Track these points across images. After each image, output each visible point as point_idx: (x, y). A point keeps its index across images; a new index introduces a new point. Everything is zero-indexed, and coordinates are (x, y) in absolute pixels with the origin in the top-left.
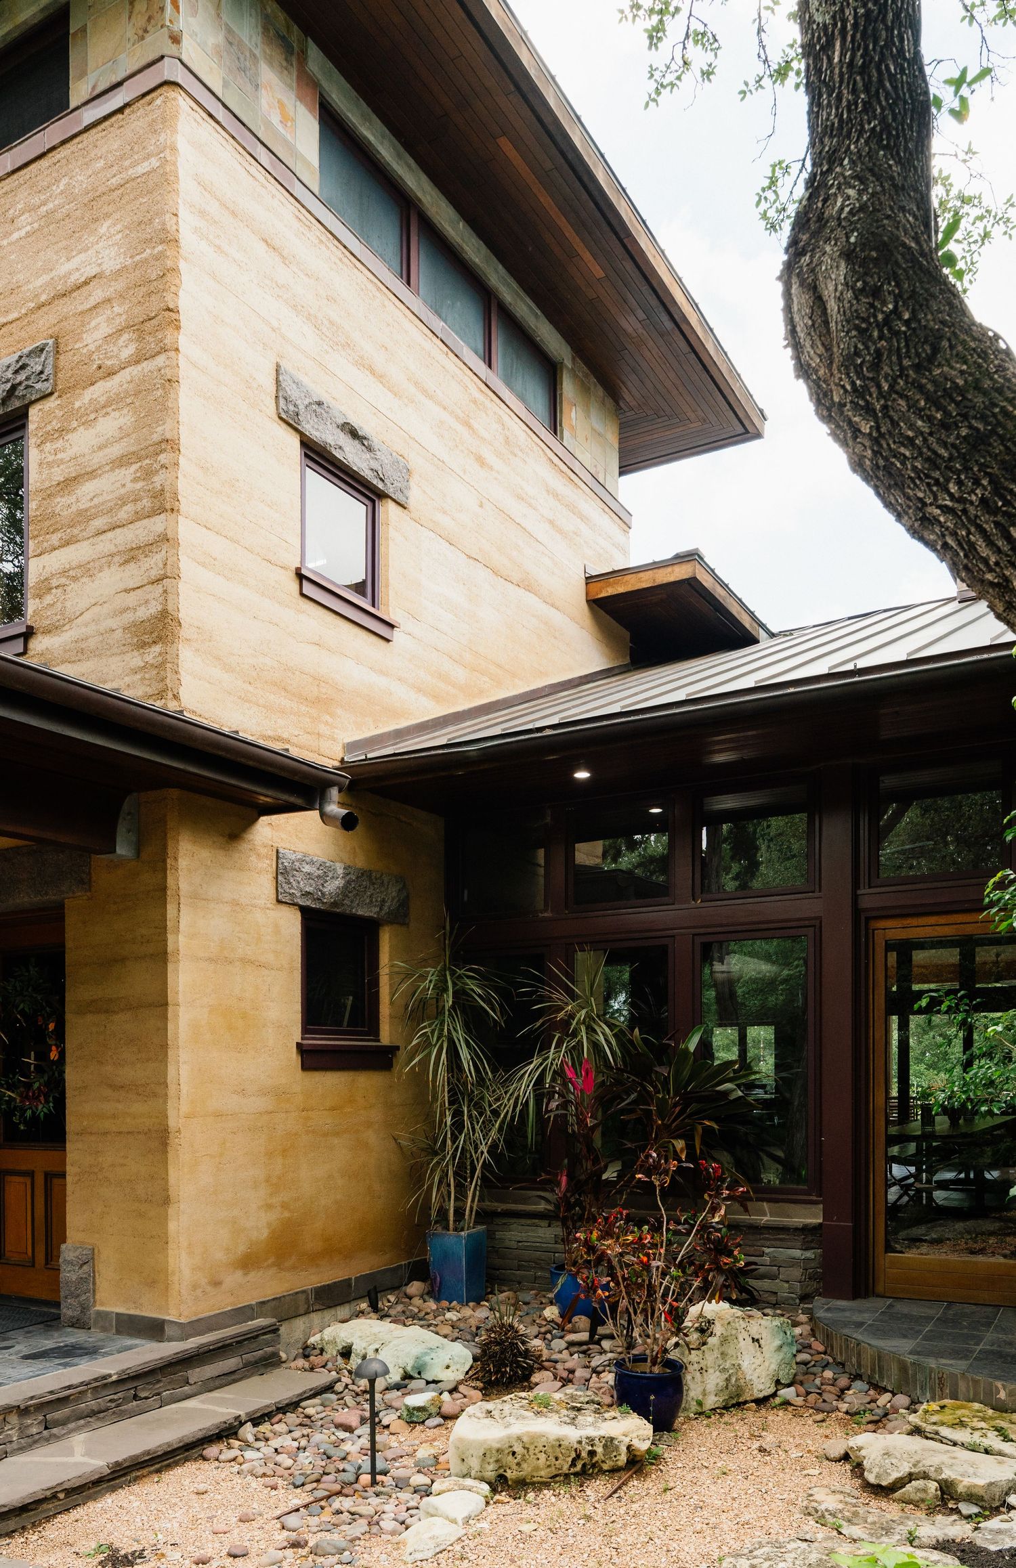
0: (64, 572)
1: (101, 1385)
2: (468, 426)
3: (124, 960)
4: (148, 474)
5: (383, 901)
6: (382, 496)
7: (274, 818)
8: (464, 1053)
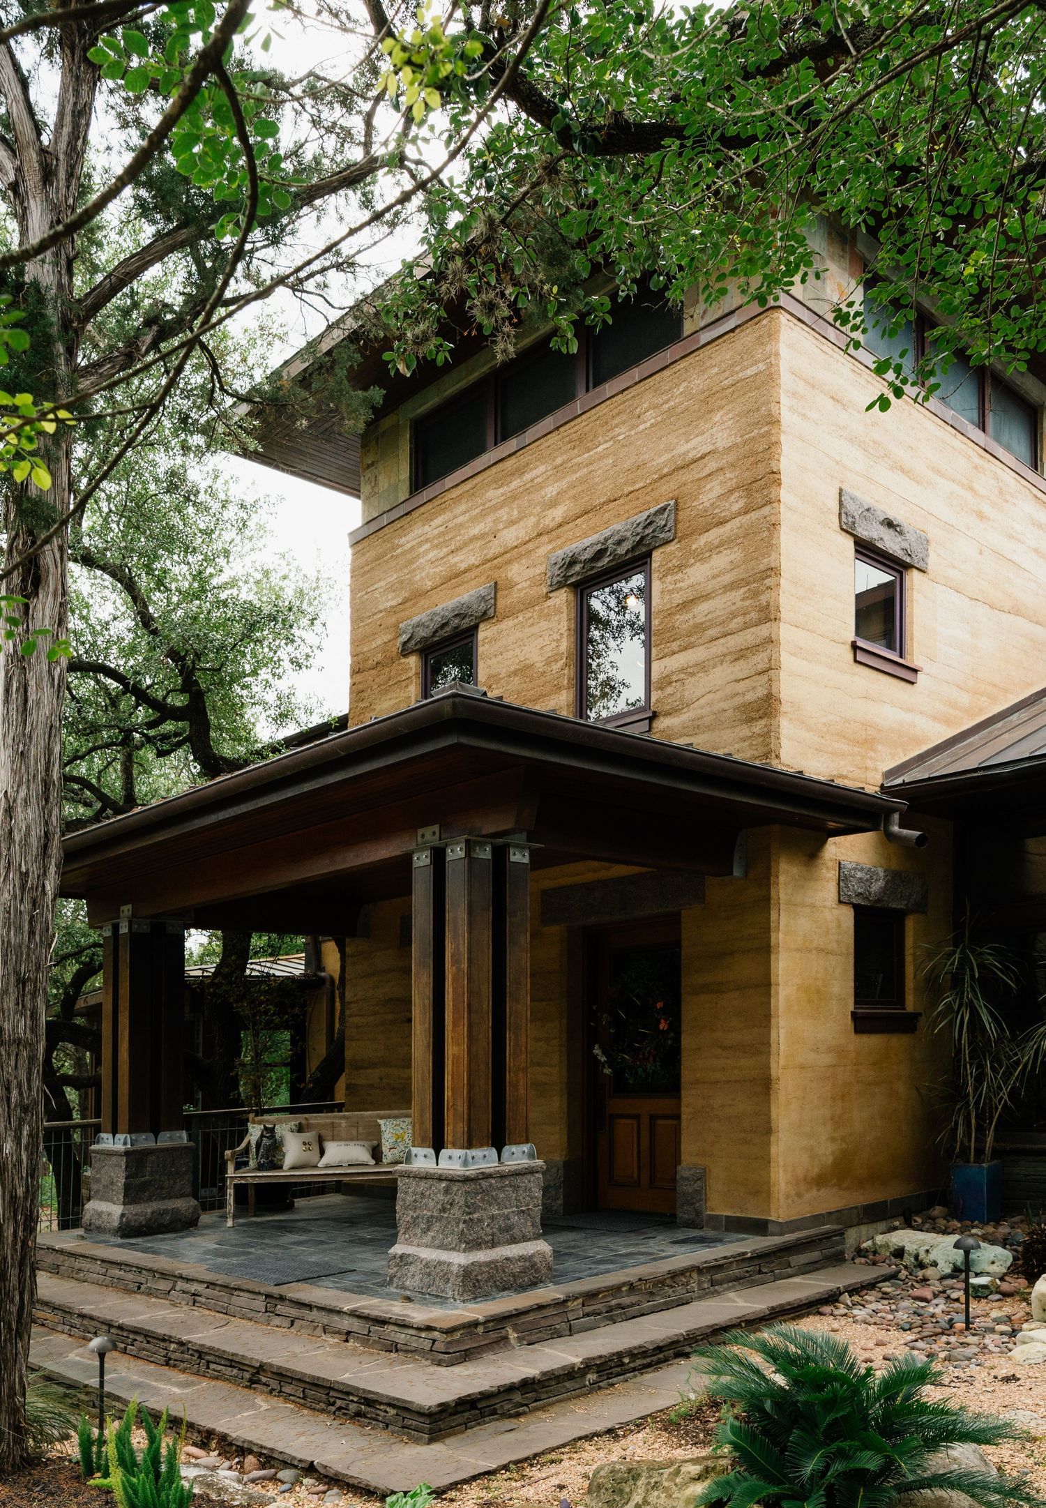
0: (682, 670)
1: (741, 1259)
2: (971, 489)
3: (732, 953)
4: (755, 594)
5: (910, 895)
6: (908, 567)
7: (837, 839)
8: (985, 1017)
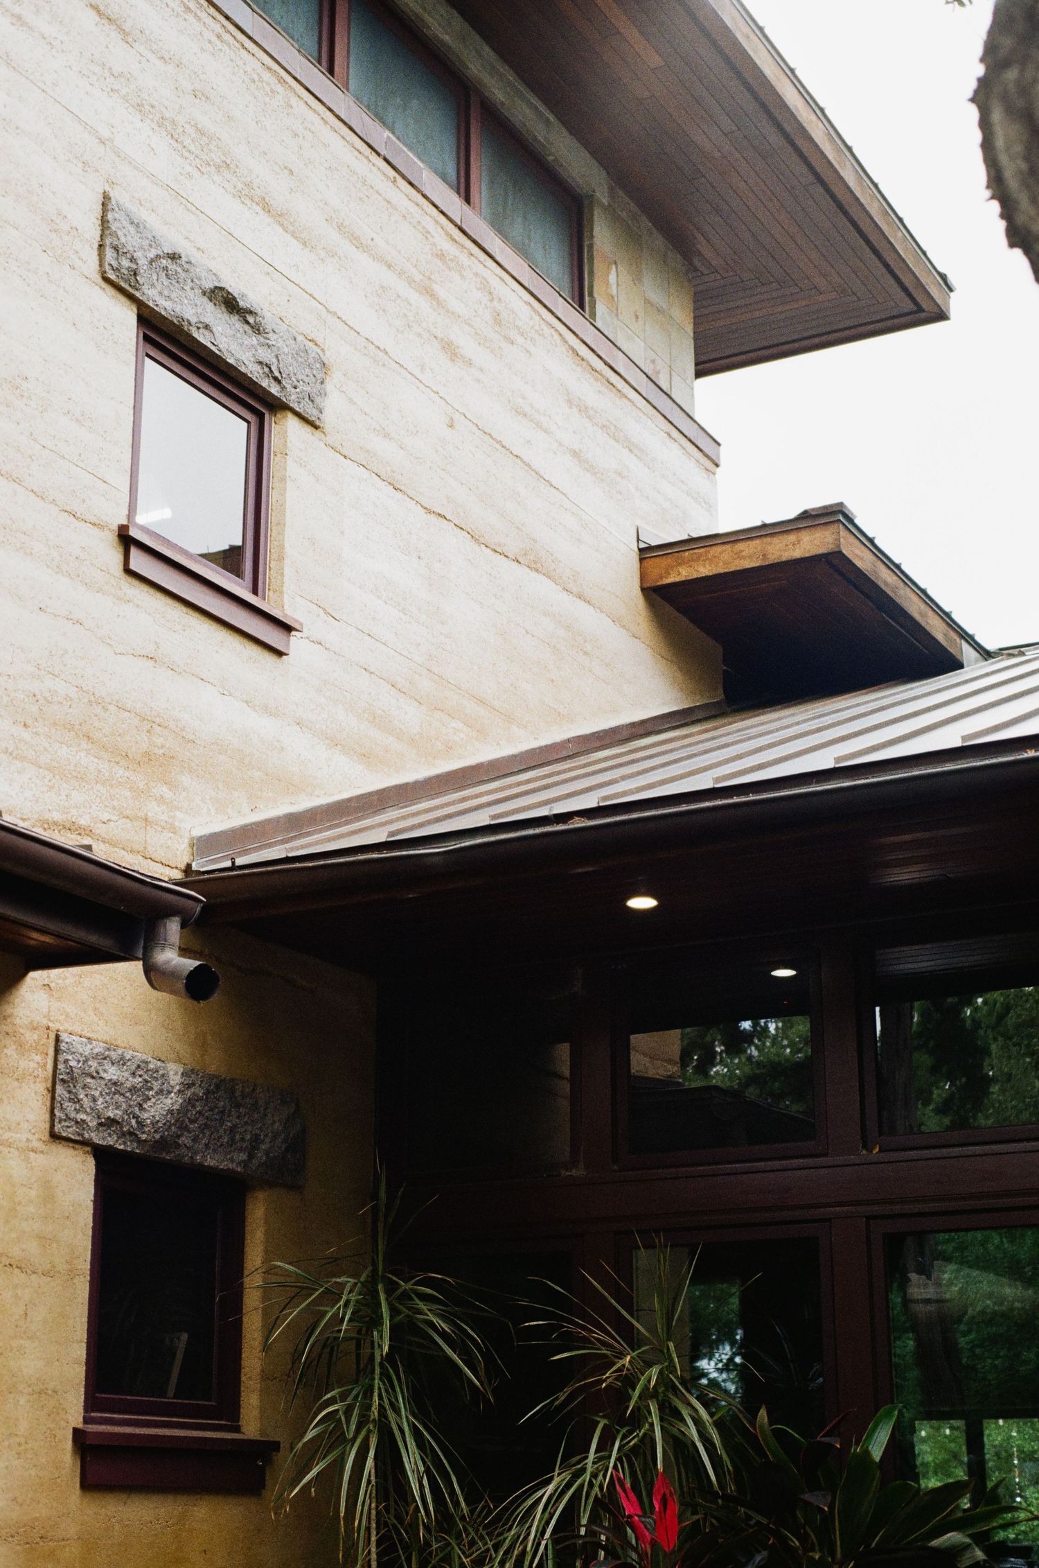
2: (430, 293)
5: (256, 1140)
6: (277, 406)
7: (55, 974)
8: (412, 1460)
